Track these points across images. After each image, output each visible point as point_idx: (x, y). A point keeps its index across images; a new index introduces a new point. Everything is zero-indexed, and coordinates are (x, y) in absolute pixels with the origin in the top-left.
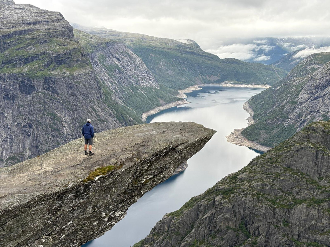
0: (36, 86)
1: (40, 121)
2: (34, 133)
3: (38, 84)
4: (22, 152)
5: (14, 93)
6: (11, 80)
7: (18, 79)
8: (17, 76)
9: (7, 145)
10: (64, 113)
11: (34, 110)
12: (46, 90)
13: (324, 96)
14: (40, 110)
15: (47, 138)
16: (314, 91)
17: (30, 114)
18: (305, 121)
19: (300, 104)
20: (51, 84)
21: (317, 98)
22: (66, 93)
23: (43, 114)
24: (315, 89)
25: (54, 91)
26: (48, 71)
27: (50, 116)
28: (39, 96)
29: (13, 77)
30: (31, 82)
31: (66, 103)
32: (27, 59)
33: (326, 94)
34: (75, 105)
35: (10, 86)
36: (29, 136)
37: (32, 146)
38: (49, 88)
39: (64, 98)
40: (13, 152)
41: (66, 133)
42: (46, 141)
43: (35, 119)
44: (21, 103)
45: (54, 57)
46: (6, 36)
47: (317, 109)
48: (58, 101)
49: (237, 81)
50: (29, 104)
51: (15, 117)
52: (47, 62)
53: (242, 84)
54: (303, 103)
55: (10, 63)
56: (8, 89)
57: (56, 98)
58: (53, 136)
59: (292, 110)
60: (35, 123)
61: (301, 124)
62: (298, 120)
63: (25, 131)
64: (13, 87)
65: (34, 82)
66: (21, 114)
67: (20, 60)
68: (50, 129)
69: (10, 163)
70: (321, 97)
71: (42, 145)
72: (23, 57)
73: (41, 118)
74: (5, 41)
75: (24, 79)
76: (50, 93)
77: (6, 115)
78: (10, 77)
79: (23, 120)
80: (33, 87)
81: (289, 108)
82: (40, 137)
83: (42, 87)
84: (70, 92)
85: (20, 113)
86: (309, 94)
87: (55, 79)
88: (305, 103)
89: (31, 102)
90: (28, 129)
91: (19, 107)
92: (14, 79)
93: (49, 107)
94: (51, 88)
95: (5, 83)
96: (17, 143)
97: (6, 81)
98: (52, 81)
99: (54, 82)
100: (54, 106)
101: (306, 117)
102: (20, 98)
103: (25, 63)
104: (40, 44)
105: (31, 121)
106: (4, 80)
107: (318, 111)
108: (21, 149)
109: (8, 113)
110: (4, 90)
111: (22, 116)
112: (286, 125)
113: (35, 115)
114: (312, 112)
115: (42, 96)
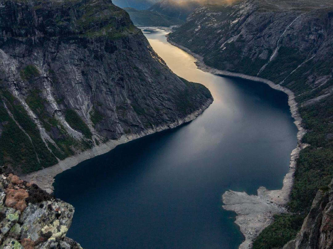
0: (117, 46)
1: (129, 75)
2: (128, 85)
3: (119, 44)
4: (124, 101)
5: (102, 53)
6: (97, 42)
7: (102, 41)
8: (102, 39)
9: (109, 97)
10: (142, 66)
11: (122, 66)
12: (125, 48)
13: (264, 35)
14: (127, 66)
15: (138, 87)
16: (255, 33)
17: (119, 70)
18: (255, 53)
19: (248, 42)
20: (127, 43)
21: (259, 37)
22: (138, 49)
23: (130, 69)
24: (256, 31)
25: (130, 49)
26: (120, 33)
27: (135, 70)
28: (122, 54)
29: (99, 40)
30: (113, 43)
31: (141, 58)
32: (101, 24)
33: (265, 35)
34: (146, 58)
35: (98, 47)
36: (123, 87)
37: (129, 95)
38: (126, 47)
39: (138, 54)
40: (117, 103)
41: (150, 82)
42: (139, 90)
43: (125, 73)
44: (109, 61)
45: (120, 20)
46: (77, 5)
47: (262, 45)
48: (135, 56)
49: (140, 24)
50: (115, 61)
51: (108, 74)
52: (117, 25)
53: (144, 26)
54: (250, 41)
55: (90, 28)
56: (96, 51)
57: (133, 54)
58: (142, 85)
59: (243, 46)
60: (126, 76)
61: (253, 55)
62: (250, 53)
63: (119, 84)
64: (100, 48)
65: (115, 42)
66: (112, 71)
67: (97, 25)
68: (139, 80)
69: (120, 111)
70: (262, 36)
71: (137, 93)
72: (98, 22)
73: (130, 71)
74: (78, 9)
75: (108, 41)
76: (128, 51)
77: (100, 72)
78: (96, 40)
79: (116, 75)
80: (115, 47)
81: (240, 45)
82: (133, 87)
83: (122, 47)
84: (141, 49)
85: (111, 69)
86: (252, 35)
87: (128, 39)
88: (251, 41)
89: (116, 59)
90: (121, 82)
91: (109, 65)
92: (100, 42)
93: (131, 62)
94: (127, 46)
95: (94, 46)
96: (117, 95)
97: (93, 44)
98: (127, 41)
99: (128, 42)
100: (134, 61)
101: (255, 50)
102: (107, 57)
103: (101, 27)
104: (103, 10)
105: (122, 75)
106: (92, 43)
107: (263, 46)
108: (122, 99)
109: (101, 71)
110: (93, 51)
111: (114, 71)
112: (242, 57)
113: (124, 70)
114: (258, 47)
115: (124, 54)
